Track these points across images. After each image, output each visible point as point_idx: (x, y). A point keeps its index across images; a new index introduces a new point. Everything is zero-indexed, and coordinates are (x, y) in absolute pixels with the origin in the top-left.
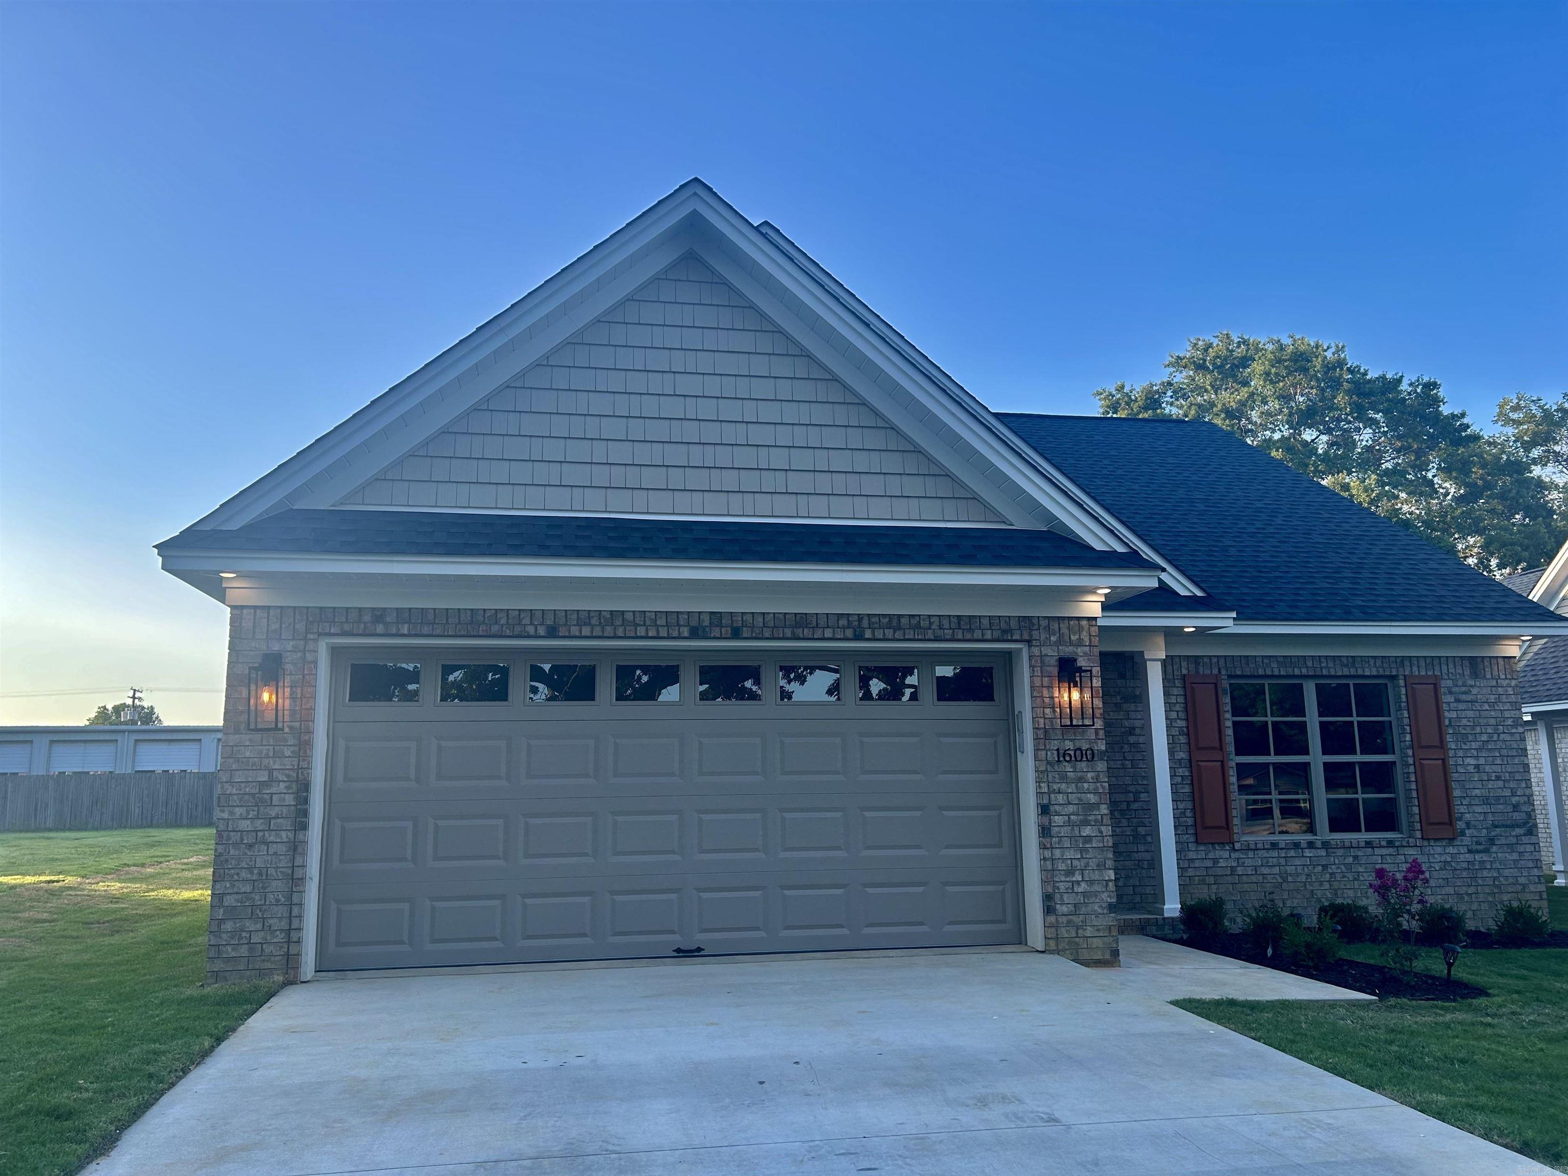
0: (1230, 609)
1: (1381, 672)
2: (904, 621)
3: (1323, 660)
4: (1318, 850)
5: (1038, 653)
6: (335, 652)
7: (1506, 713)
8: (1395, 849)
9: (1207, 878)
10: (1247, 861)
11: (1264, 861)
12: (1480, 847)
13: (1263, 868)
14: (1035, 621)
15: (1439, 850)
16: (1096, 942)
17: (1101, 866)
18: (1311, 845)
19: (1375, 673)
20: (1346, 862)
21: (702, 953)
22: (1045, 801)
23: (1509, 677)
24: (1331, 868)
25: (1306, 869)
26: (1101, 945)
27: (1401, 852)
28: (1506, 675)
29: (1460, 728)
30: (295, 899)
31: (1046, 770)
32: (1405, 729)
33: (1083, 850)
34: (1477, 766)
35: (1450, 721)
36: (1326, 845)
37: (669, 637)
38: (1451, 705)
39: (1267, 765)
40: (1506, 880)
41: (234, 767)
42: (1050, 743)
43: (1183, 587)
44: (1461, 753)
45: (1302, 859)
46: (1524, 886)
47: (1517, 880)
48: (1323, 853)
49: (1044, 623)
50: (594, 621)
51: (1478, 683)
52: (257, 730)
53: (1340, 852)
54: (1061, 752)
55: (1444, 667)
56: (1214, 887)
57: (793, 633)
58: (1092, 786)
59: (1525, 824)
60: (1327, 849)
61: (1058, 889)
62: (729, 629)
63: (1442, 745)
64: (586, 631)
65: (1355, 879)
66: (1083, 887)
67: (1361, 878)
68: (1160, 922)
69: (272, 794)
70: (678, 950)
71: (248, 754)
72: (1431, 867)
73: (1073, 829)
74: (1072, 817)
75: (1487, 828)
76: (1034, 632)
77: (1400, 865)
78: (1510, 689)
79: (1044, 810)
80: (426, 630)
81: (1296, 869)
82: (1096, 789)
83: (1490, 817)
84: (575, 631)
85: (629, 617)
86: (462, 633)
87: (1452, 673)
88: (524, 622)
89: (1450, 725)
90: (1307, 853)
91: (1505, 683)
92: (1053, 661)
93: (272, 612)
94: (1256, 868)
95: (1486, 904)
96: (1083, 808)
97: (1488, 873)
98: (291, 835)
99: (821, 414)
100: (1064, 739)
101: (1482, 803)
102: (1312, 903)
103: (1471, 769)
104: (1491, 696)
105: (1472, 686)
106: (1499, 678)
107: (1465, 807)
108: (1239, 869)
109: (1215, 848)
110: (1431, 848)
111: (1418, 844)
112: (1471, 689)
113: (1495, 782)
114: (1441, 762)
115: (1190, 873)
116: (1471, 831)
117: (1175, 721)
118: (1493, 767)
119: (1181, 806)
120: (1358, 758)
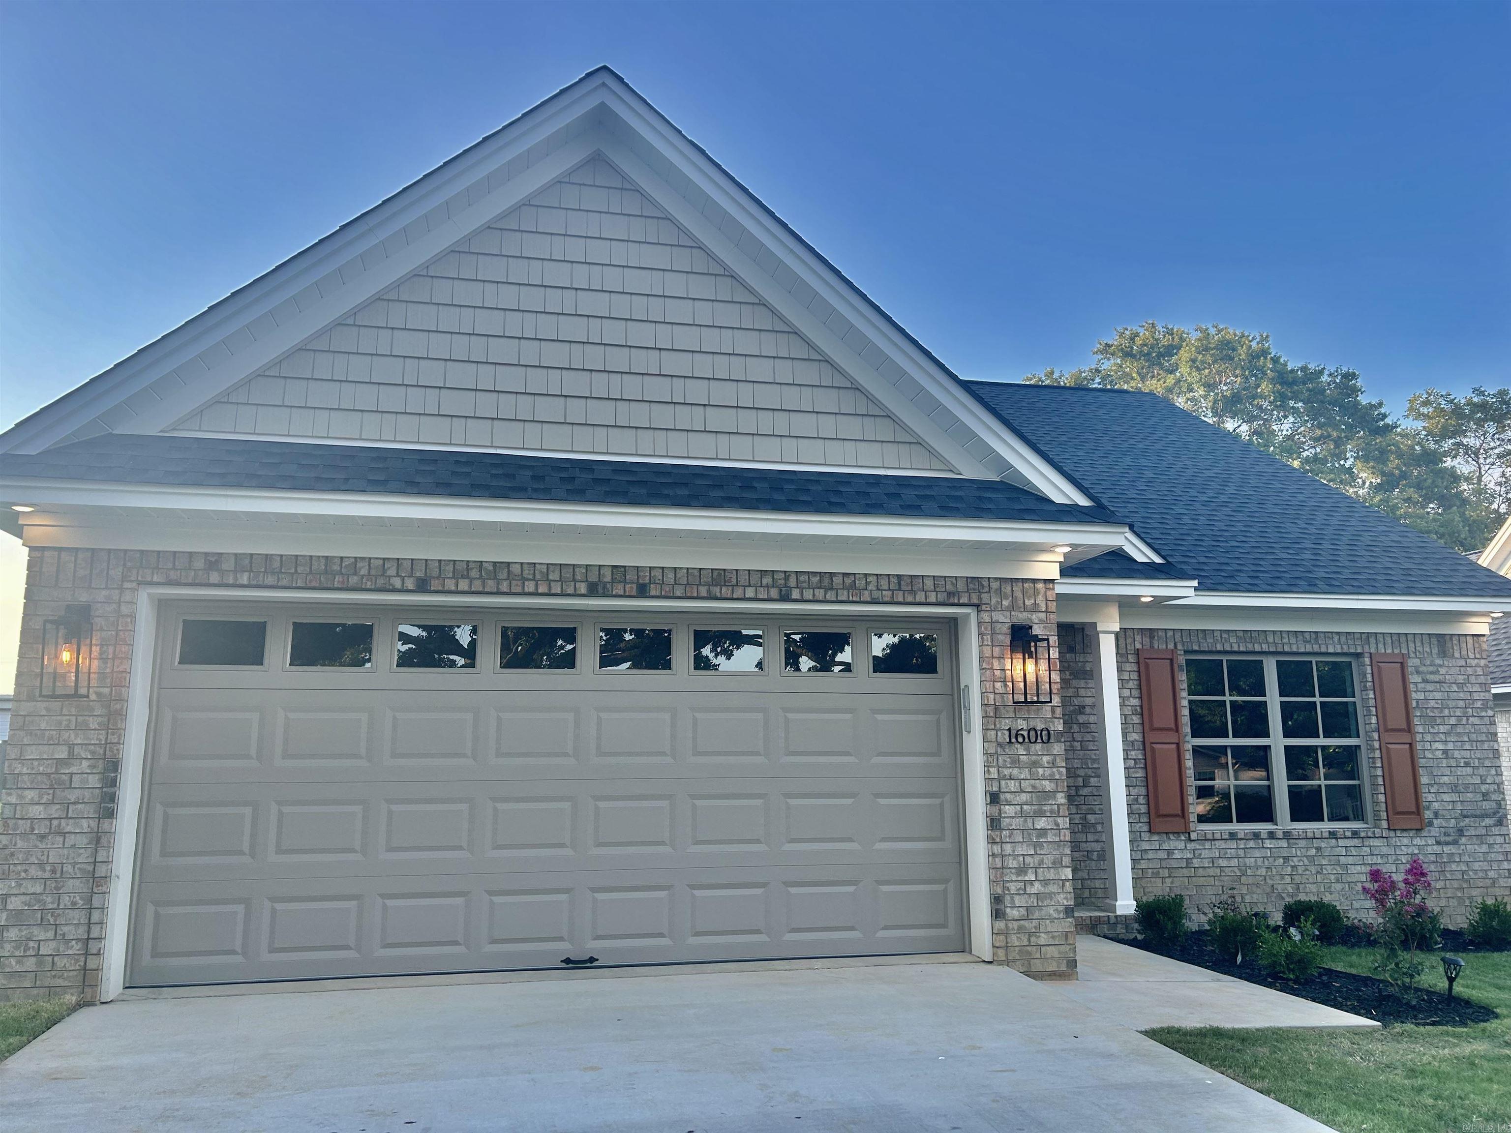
0: (1191, 578)
1: (1346, 650)
2: (837, 580)
3: (1284, 635)
4: (1279, 841)
5: (987, 619)
6: (162, 605)
7: (1474, 694)
8: (1361, 840)
9: (1160, 870)
10: (1203, 852)
11: (1222, 852)
12: (1447, 839)
13: (1220, 860)
14: (985, 583)
15: (1406, 841)
16: (1052, 951)
17: (1057, 864)
18: (1272, 835)
19: (1339, 651)
20: (1309, 853)
21: (595, 964)
22: (995, 789)
23: (1478, 656)
24: (1292, 861)
25: (1266, 862)
26: (1056, 955)
27: (1366, 843)
28: (1475, 654)
29: (1428, 711)
30: (96, 903)
31: (996, 753)
32: (1370, 711)
33: (1037, 845)
34: (1445, 752)
35: (1417, 702)
36: (1287, 835)
37: (563, 595)
38: (1419, 686)
39: (1226, 747)
40: (1476, 874)
41: (26, 741)
42: (1000, 723)
43: (1141, 553)
44: (1428, 737)
45: (1264, 850)
46: (1494, 881)
47: (1487, 875)
48: (1284, 844)
49: (995, 585)
50: (474, 573)
51: (1446, 663)
52: (54, 697)
53: (1302, 843)
54: (1013, 733)
55: (1411, 645)
56: (1168, 881)
57: (709, 591)
58: (1048, 772)
59: (1494, 814)
60: (1288, 839)
61: (1008, 889)
62: (634, 586)
63: (1409, 729)
64: (463, 585)
65: (1318, 873)
66: (1037, 888)
67: (1325, 872)
68: (1112, 921)
69: (72, 774)
70: (567, 961)
71: (43, 726)
72: (1398, 860)
73: (1026, 821)
74: (1025, 807)
75: (1455, 818)
76: (983, 596)
77: (1365, 857)
78: (1479, 669)
79: (994, 798)
80: (270, 580)
81: (1256, 861)
82: (1053, 774)
83: (1459, 806)
84: (450, 585)
85: (516, 569)
86: (313, 584)
87: (1419, 652)
88: (389, 573)
89: (1418, 706)
90: (1268, 844)
91: (1473, 663)
92: (1006, 629)
93: (81, 555)
94: (1213, 860)
95: (1454, 901)
96: (1038, 797)
97: (1457, 866)
98: (93, 824)
99: (746, 343)
100: (1016, 718)
101: (1450, 791)
102: (1273, 899)
103: (1439, 754)
104: (1460, 676)
105: (1440, 666)
106: (1469, 658)
107: (1433, 795)
108: (1195, 861)
109: (1169, 839)
110: (1397, 839)
111: (1384, 835)
112: (1439, 669)
113: (1464, 769)
114: (1408, 746)
115: (1143, 865)
116: (1439, 821)
117: (1128, 699)
118: (1462, 753)
119: (1134, 792)
120: (1321, 741)
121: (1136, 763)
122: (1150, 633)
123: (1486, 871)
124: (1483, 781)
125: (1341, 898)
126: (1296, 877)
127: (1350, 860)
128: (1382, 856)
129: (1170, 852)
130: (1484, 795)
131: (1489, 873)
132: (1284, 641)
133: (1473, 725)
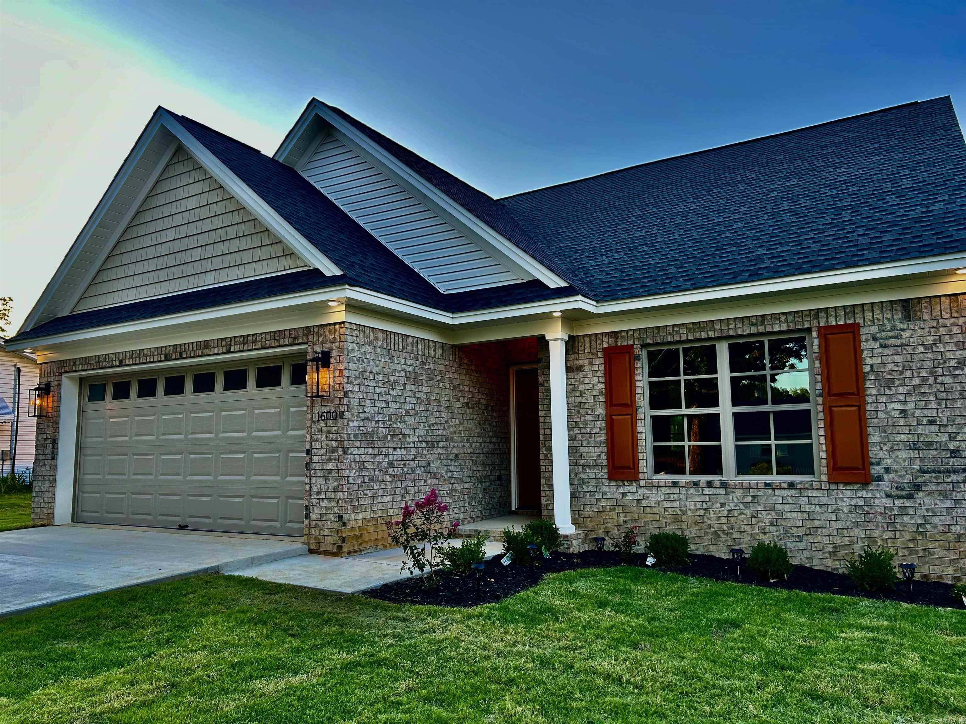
4: (718, 490)
7: (947, 354)
8: (798, 491)
9: (616, 507)
10: (651, 495)
11: (667, 496)
12: (900, 493)
13: (665, 502)
15: (848, 493)
16: (329, 539)
18: (710, 484)
20: (745, 500)
21: (188, 528)
22: (309, 446)
23: (956, 315)
24: (729, 505)
25: (705, 505)
27: (803, 494)
28: (951, 313)
29: (885, 374)
31: (311, 426)
32: (816, 379)
33: (327, 479)
34: (904, 412)
35: (872, 367)
36: (724, 485)
37: (157, 361)
38: (876, 351)
44: (884, 399)
45: (702, 496)
47: (949, 529)
48: (722, 492)
50: (134, 356)
51: (912, 327)
53: (739, 492)
54: (320, 414)
55: (868, 315)
56: (622, 515)
58: (335, 436)
60: (726, 489)
61: (312, 503)
62: (179, 354)
63: (859, 391)
65: (753, 516)
66: (325, 503)
67: (760, 516)
69: (46, 443)
70: (180, 526)
71: (42, 427)
72: (839, 510)
73: (323, 465)
74: (323, 457)
75: (912, 474)
77: (802, 506)
78: (955, 328)
79: (309, 452)
81: (695, 504)
82: (337, 438)
83: (918, 463)
84: (127, 362)
87: (878, 319)
88: (113, 360)
89: (872, 370)
90: (707, 491)
91: (948, 322)
94: (658, 502)
95: (905, 551)
96: (329, 451)
97: (911, 519)
101: (908, 448)
102: (709, 535)
103: (896, 414)
104: (928, 338)
105: (904, 330)
106: (942, 318)
107: (886, 452)
108: (643, 502)
109: (624, 484)
110: (839, 492)
111: (823, 487)
112: (902, 333)
113: (927, 427)
114: (855, 408)
115: (603, 502)
116: (891, 476)
117: (596, 384)
118: (926, 412)
119: (598, 450)
120: (770, 407)
121: (601, 430)
122: (615, 335)
123: (949, 526)
124: (952, 438)
125: (775, 538)
126: (732, 519)
127: (787, 507)
128: (821, 507)
129: (624, 495)
130: (952, 452)
131: (953, 528)
132: (731, 327)
133: (943, 384)
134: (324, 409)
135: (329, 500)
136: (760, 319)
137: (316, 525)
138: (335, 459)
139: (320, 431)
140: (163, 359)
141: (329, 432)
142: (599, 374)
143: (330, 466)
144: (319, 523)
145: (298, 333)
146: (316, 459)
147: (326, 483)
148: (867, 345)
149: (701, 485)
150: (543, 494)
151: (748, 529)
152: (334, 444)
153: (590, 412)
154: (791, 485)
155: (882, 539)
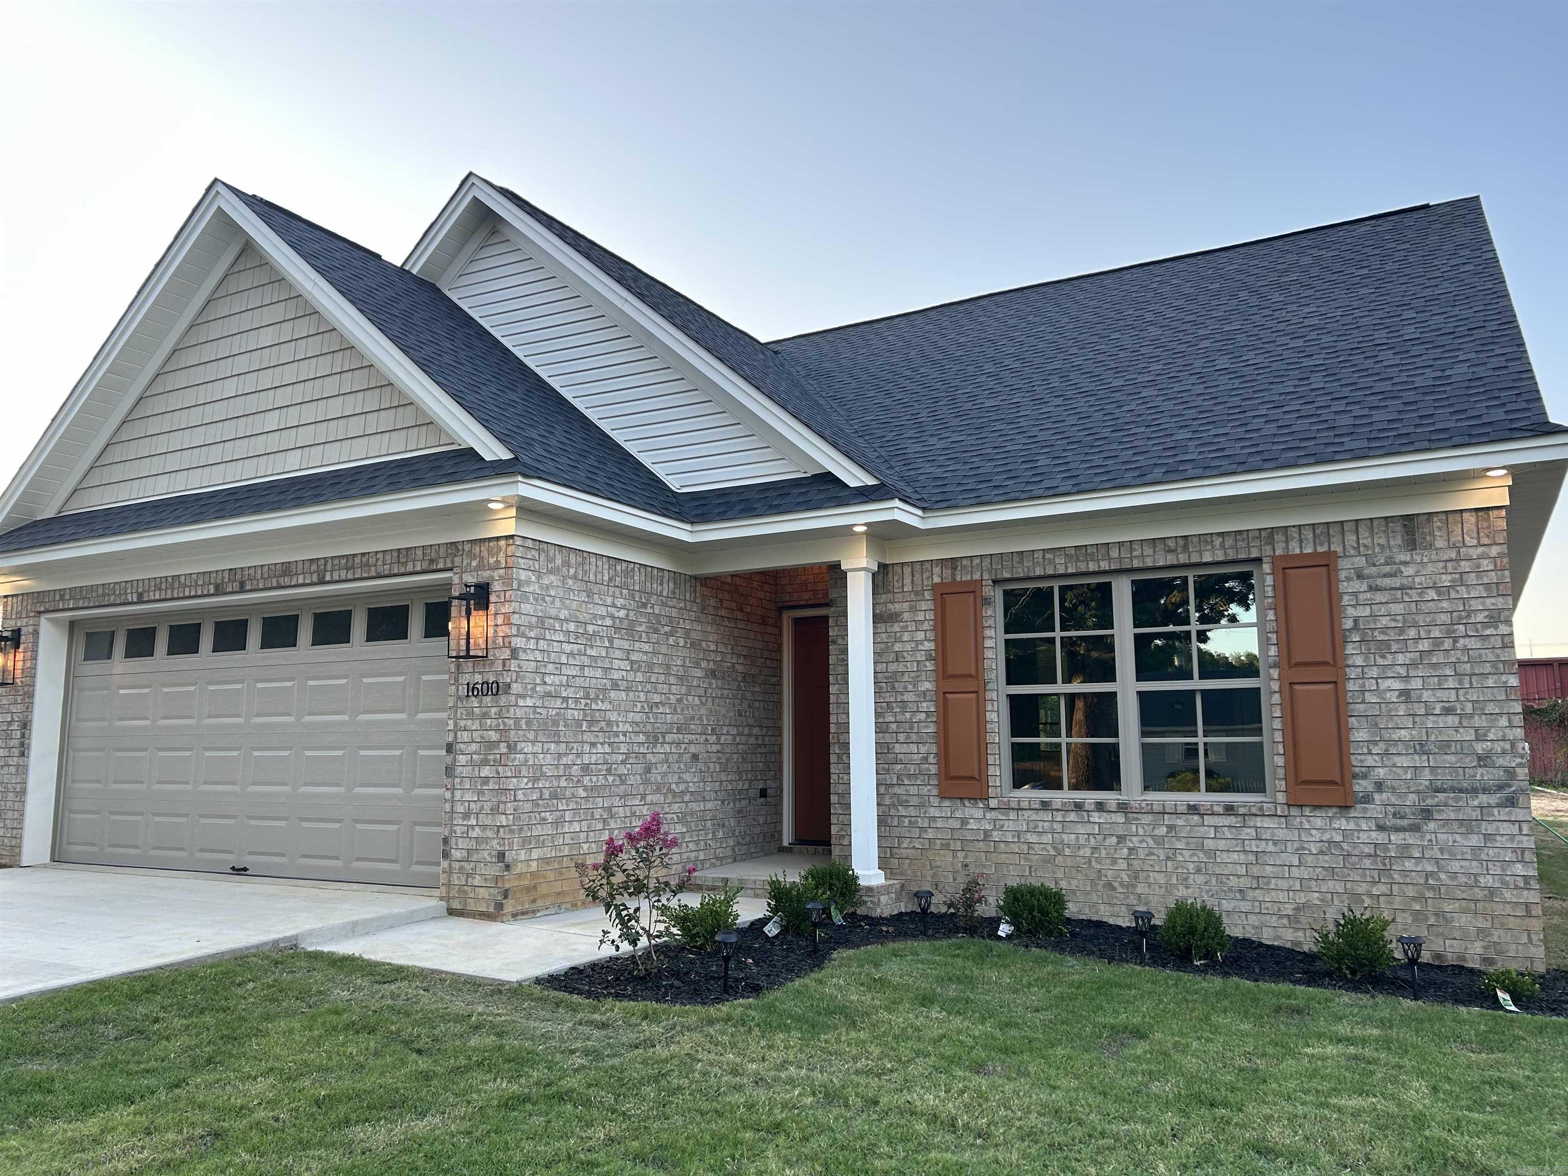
1: (1232, 555)
4: (1113, 815)
7: (1473, 602)
8: (1240, 818)
9: (951, 842)
10: (1006, 823)
11: (1032, 825)
12: (1399, 822)
13: (1029, 834)
14: (460, 547)
15: (1319, 823)
16: (483, 893)
18: (1100, 807)
19: (1231, 558)
20: (1157, 832)
21: (247, 873)
22: (452, 739)
23: (1486, 541)
24: (1131, 840)
25: (1092, 840)
27: (1248, 823)
28: (1479, 538)
29: (1376, 633)
31: (456, 706)
32: (1269, 638)
33: (480, 792)
34: (1405, 694)
35: (1356, 621)
36: (1123, 808)
38: (1362, 597)
39: (1055, 695)
44: (1374, 672)
45: (1089, 825)
46: (1492, 893)
47: (1476, 881)
48: (1120, 818)
50: (163, 586)
51: (1418, 559)
53: (1147, 819)
54: (471, 686)
55: (1351, 538)
56: (960, 855)
58: (495, 723)
59: (1500, 788)
60: (1128, 813)
61: (455, 832)
63: (1335, 660)
66: (476, 832)
67: (1180, 858)
70: (233, 868)
72: (1304, 848)
73: (473, 770)
74: (474, 756)
75: (1418, 792)
76: (456, 559)
77: (1246, 842)
78: (1485, 562)
79: (451, 748)
81: (1077, 838)
82: (498, 725)
83: (1427, 774)
84: (153, 596)
87: (1365, 546)
88: (127, 592)
89: (1356, 627)
90: (1096, 817)
91: (1475, 553)
94: (1019, 834)
95: (1406, 915)
96: (485, 746)
97: (1416, 865)
101: (1411, 751)
102: (1100, 887)
103: (1393, 697)
104: (1444, 577)
105: (1405, 563)
106: (1464, 545)
107: (1376, 758)
108: (995, 833)
109: (964, 805)
110: (1304, 820)
111: (1279, 813)
112: (1403, 569)
113: (1441, 718)
114: (1330, 686)
115: (930, 834)
116: (1384, 795)
117: (921, 642)
118: (1439, 694)
119: (923, 749)
120: (1196, 684)
121: (927, 716)
122: (953, 562)
123: (1475, 875)
124: (1480, 737)
125: (1204, 894)
126: (1135, 863)
127: (1222, 844)
128: (1275, 843)
130: (1480, 758)
131: (1481, 879)
132: (1135, 553)
133: (1467, 650)
134: (478, 678)
135: (484, 827)
136: (1181, 542)
137: (461, 868)
138: (495, 761)
139: (470, 715)
140: (212, 591)
141: (485, 716)
142: (926, 626)
143: (486, 772)
144: (465, 864)
145: (438, 552)
146: (462, 759)
147: (479, 800)
148: (1348, 587)
149: (1087, 807)
150: (834, 820)
151: (1161, 878)
152: (494, 736)
153: (910, 687)
154: (1229, 809)
155: (1371, 896)
